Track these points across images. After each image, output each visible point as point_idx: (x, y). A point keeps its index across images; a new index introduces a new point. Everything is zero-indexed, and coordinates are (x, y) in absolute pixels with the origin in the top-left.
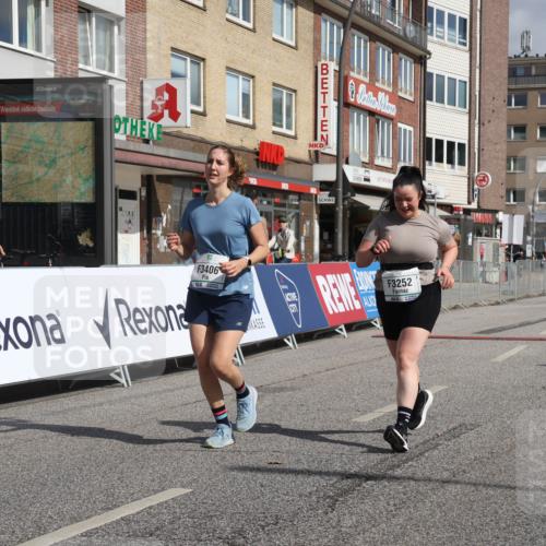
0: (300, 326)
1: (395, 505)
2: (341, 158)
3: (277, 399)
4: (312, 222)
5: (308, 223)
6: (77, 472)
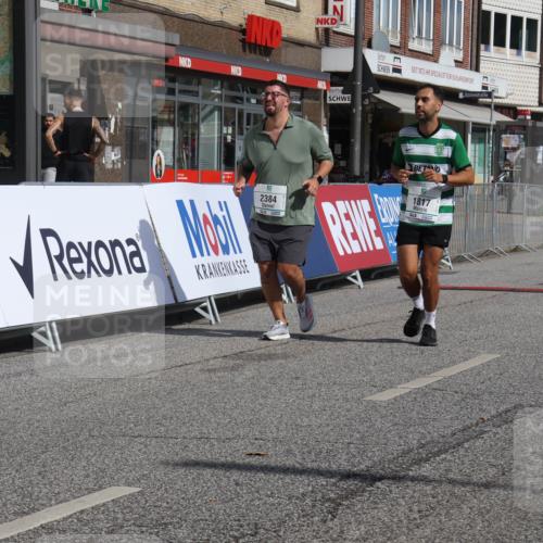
1: (419, 512)
2: (360, 39)
3: (263, 370)
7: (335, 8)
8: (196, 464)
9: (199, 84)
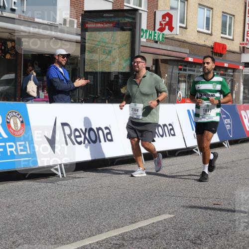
0: (231, 136)
3: (218, 173)
4: (239, 84)
5: (237, 84)
6: (117, 204)
7: (247, 39)
8: (194, 207)
9: (195, 67)
